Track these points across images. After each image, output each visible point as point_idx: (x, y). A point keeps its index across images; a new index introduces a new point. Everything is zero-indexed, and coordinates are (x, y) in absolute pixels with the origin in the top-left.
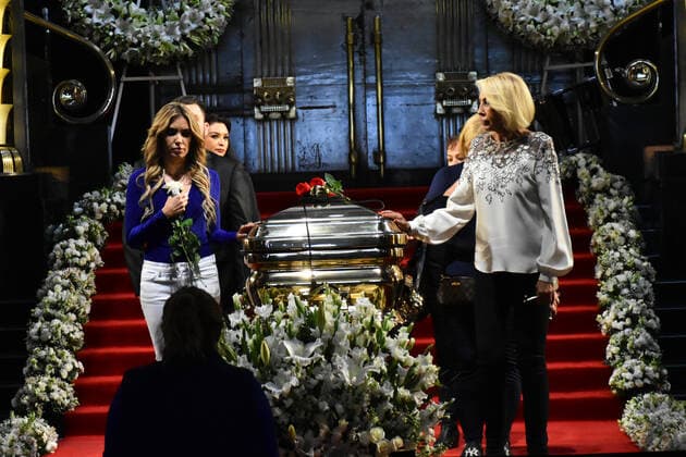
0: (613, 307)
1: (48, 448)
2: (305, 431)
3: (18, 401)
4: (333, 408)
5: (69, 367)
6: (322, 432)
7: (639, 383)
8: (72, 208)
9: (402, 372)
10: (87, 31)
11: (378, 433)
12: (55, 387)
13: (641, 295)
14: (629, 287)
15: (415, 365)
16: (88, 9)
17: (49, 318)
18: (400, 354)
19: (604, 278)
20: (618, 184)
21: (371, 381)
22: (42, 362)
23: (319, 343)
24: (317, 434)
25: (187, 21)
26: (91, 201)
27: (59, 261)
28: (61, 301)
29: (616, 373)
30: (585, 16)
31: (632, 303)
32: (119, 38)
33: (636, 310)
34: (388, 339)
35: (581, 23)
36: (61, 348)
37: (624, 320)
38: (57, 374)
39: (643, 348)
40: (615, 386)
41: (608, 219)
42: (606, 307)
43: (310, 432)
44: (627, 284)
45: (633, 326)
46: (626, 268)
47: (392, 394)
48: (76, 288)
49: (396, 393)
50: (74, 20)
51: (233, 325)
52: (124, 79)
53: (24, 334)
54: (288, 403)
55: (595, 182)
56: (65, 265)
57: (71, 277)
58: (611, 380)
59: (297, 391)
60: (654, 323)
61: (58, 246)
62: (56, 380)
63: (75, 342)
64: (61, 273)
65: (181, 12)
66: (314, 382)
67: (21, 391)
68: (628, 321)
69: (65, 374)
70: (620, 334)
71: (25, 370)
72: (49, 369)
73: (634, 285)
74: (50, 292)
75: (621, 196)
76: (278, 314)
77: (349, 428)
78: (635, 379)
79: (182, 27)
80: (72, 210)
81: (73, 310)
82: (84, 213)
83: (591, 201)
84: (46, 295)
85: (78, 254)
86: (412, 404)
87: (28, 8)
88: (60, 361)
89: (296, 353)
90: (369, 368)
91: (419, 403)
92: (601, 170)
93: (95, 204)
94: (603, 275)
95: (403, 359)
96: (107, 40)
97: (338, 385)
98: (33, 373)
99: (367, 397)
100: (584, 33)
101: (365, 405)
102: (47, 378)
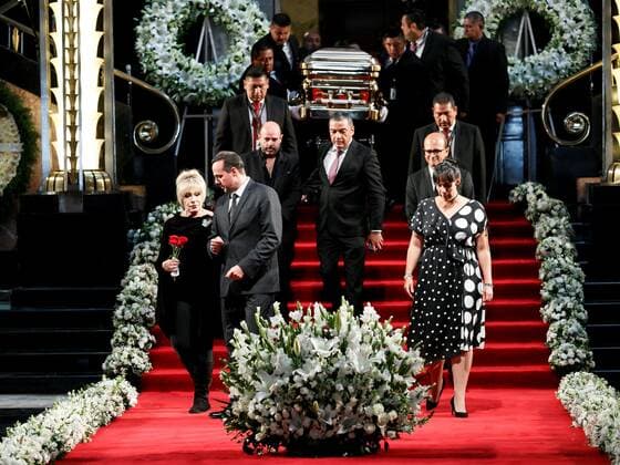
0: (552, 302)
1: (131, 403)
2: (326, 405)
3: (107, 365)
4: (346, 389)
5: (146, 340)
6: (338, 406)
7: (572, 362)
8: (147, 217)
9: (397, 363)
10: (158, 80)
11: (378, 408)
12: (135, 355)
13: (573, 294)
14: (564, 287)
15: (407, 358)
16: (159, 63)
17: (130, 302)
18: (396, 349)
19: (546, 279)
20: (557, 207)
21: (375, 369)
22: (125, 336)
23: (337, 340)
24: (334, 408)
25: (234, 73)
26: (161, 212)
27: (137, 259)
28: (140, 289)
29: (553, 353)
30: (535, 74)
31: (567, 299)
32: (182, 85)
33: (570, 305)
34: (387, 338)
35: (532, 80)
36: (139, 325)
37: (560, 312)
38: (137, 346)
39: (575, 334)
40: (552, 364)
41: (550, 234)
42: (547, 302)
43: (329, 406)
44: (564, 285)
45: (567, 317)
46: (563, 272)
47: (389, 379)
48: (150, 279)
49: (392, 378)
50: (148, 72)
51: (273, 325)
52: (185, 116)
53: (112, 314)
54: (314, 384)
55: (541, 205)
56: (142, 262)
57: (146, 271)
58: (550, 358)
59: (320, 376)
60: (584, 315)
61: (136, 247)
62: (136, 350)
63: (150, 321)
64: (139, 267)
65: (229, 66)
66: (332, 369)
67: (109, 358)
68: (564, 314)
69: (142, 345)
70: (558, 323)
71: (112, 341)
72: (130, 341)
73: (568, 286)
74: (131, 282)
75: (560, 216)
76: (307, 318)
77: (358, 404)
78: (569, 358)
79: (230, 78)
80: (147, 219)
81: (148, 296)
82: (156, 221)
83: (537, 219)
84: (128, 284)
85: (152, 253)
86: (404, 386)
87: (116, 66)
88: (138, 336)
89: (320, 348)
90: (373, 360)
91: (409, 385)
92: (545, 195)
93: (165, 215)
94: (545, 276)
95: (398, 353)
96: (173, 87)
97: (350, 372)
98: (118, 344)
99: (371, 381)
100: (533, 88)
101: (370, 387)
102: (129, 348)
